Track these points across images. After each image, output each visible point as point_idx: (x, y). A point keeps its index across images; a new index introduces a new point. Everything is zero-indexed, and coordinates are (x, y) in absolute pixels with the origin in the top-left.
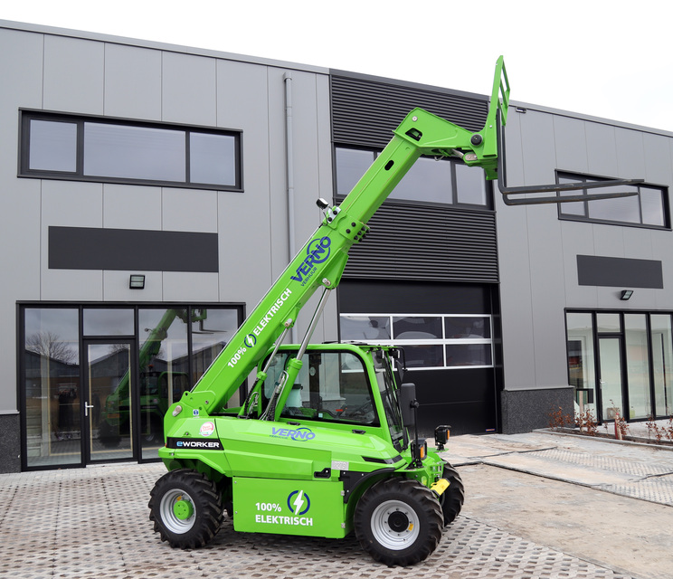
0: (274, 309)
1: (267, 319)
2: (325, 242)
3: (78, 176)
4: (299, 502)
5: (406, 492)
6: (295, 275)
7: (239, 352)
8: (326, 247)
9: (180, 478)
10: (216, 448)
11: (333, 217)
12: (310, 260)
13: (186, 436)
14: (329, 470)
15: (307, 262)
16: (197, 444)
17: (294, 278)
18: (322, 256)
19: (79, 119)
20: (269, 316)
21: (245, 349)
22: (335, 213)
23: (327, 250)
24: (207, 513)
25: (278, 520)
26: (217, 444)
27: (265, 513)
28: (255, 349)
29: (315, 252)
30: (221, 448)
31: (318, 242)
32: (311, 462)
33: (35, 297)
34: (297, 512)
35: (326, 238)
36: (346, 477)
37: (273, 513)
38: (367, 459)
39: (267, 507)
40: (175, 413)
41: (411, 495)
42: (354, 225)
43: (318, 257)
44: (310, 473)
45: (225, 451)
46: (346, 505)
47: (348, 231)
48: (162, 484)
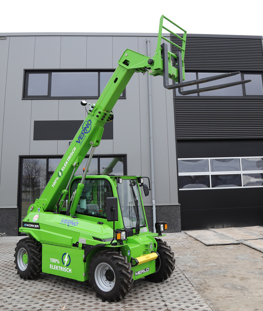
0: (69, 158)
1: (66, 163)
2: (89, 123)
3: (48, 97)
4: (66, 259)
5: (109, 258)
6: (78, 140)
7: (56, 179)
8: (89, 125)
9: (24, 242)
10: (37, 228)
11: (92, 109)
12: (83, 132)
13: (28, 221)
14: (78, 242)
15: (82, 133)
16: (31, 225)
17: (77, 142)
18: (88, 129)
19: (49, 71)
20: (67, 161)
21: (58, 178)
22: (92, 107)
23: (90, 126)
24: (32, 261)
25: (58, 268)
26: (38, 226)
27: (54, 264)
28: (62, 177)
29: (85, 128)
30: (39, 228)
31: (86, 123)
32: (71, 238)
33: (27, 154)
34: (65, 265)
35: (90, 120)
36: (85, 247)
37: (56, 264)
38: (95, 238)
39: (54, 260)
40: (31, 209)
41: (112, 261)
42: (100, 113)
43: (87, 130)
44: (70, 244)
45: (40, 230)
46: (86, 263)
47: (98, 116)
48: (18, 245)
